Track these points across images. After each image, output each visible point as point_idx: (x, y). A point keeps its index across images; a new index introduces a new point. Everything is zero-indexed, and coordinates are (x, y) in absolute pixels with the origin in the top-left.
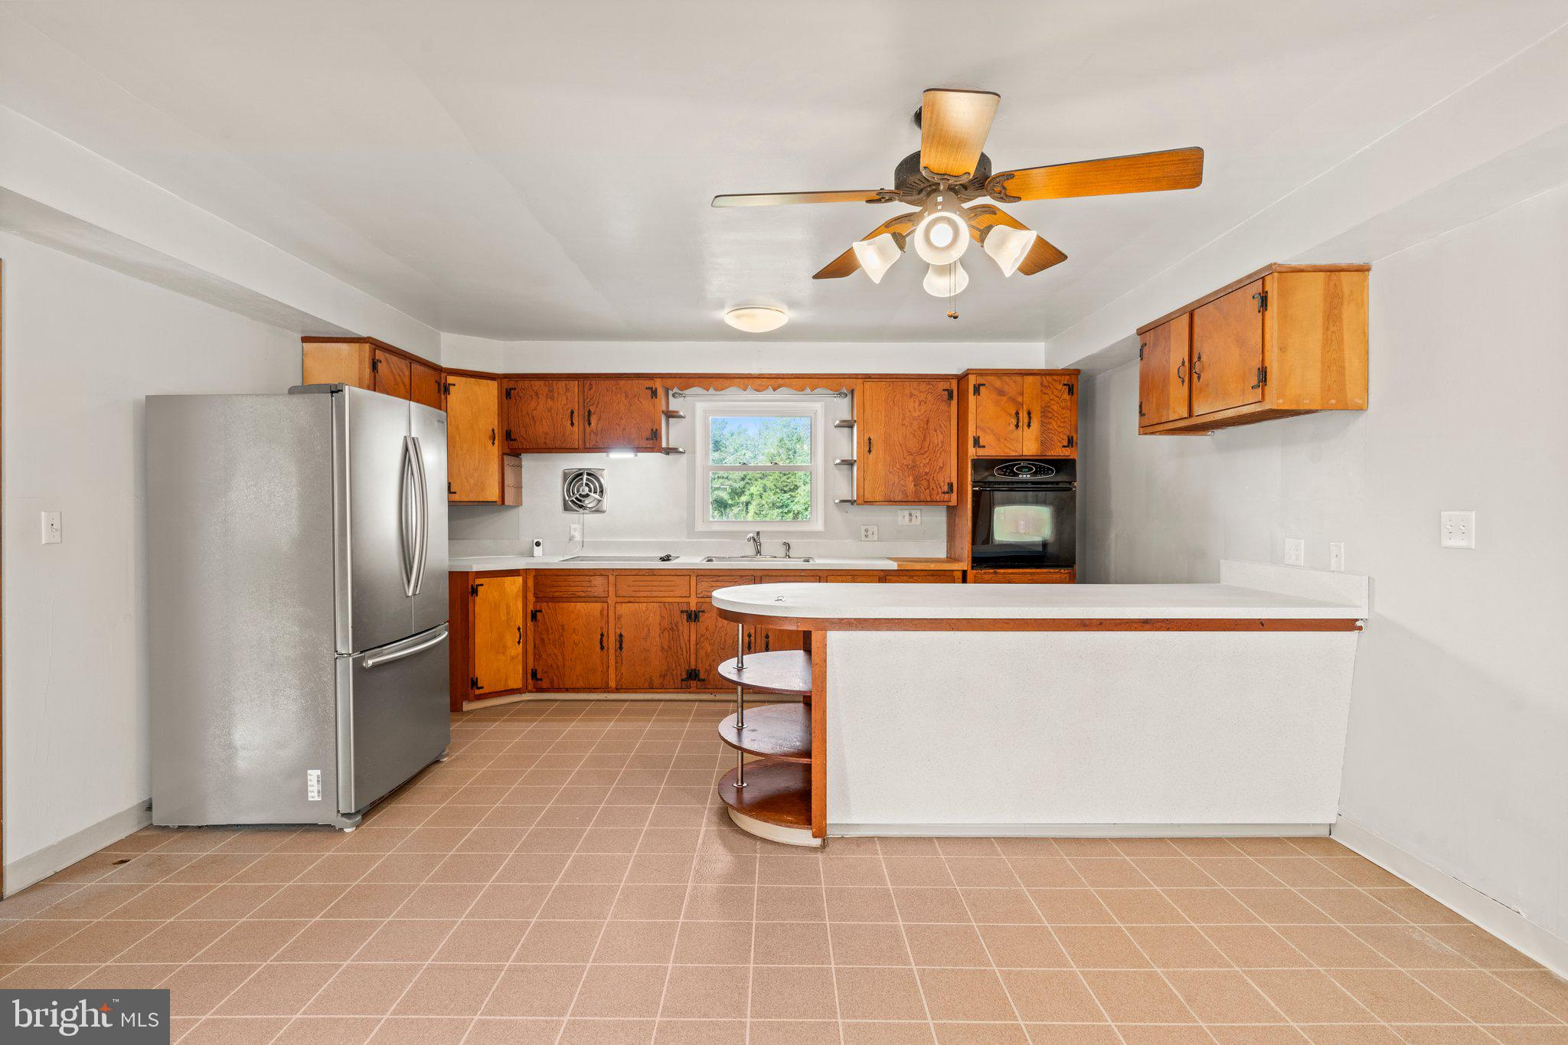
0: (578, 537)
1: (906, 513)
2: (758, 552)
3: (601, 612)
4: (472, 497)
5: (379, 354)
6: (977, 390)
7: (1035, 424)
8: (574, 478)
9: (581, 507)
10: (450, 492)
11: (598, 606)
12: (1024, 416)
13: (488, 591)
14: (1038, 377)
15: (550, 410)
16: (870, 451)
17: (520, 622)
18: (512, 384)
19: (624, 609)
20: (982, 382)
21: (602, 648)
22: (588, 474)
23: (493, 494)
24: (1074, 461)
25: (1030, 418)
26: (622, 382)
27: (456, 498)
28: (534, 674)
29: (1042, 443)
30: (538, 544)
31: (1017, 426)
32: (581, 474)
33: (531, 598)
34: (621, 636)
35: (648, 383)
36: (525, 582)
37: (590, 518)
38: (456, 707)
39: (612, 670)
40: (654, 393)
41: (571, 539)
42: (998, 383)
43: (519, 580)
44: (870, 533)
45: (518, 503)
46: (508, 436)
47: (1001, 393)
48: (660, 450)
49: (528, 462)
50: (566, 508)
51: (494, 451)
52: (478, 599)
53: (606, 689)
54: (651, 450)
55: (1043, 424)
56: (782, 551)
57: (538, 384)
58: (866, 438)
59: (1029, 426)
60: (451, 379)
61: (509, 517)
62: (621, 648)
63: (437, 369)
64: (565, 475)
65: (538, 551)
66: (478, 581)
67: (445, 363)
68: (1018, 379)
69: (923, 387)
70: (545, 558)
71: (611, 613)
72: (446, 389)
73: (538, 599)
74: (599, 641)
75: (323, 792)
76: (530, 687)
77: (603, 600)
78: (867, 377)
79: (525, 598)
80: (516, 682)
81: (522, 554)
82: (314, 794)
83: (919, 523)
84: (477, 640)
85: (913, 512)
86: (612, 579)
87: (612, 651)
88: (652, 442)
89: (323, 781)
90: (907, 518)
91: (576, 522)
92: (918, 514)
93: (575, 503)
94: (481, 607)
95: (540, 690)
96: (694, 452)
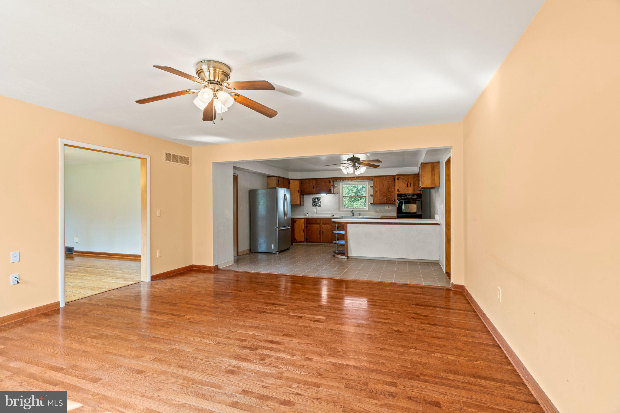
0: (315, 212)
1: (387, 206)
2: (353, 215)
3: (319, 227)
4: (295, 204)
5: (279, 179)
6: (398, 179)
7: (412, 186)
8: (314, 199)
9: (316, 205)
10: (291, 203)
11: (318, 225)
12: (409, 184)
13: (297, 222)
14: (412, 176)
15: (309, 186)
16: (376, 193)
17: (303, 228)
18: (302, 181)
19: (324, 226)
20: (399, 177)
21: (319, 234)
22: (318, 199)
23: (298, 203)
24: (421, 194)
25: (410, 185)
26: (323, 180)
27: (292, 204)
28: (306, 238)
29: (413, 190)
30: (307, 213)
31: (407, 186)
32: (316, 199)
33: (306, 224)
34: (323, 231)
35: (329, 180)
36: (304, 220)
37: (318, 208)
38: (292, 244)
39: (321, 238)
40: (330, 182)
41: (314, 212)
42: (403, 177)
43: (303, 220)
44: (379, 211)
45: (303, 205)
46: (301, 191)
47: (403, 179)
48: (331, 193)
49: (306, 196)
50: (313, 206)
51: (299, 194)
52: (296, 223)
53: (320, 242)
54: (329, 193)
55: (413, 186)
56: (358, 214)
57: (307, 181)
58: (375, 190)
59: (410, 186)
60: (291, 181)
61: (301, 208)
62: (323, 234)
63: (288, 179)
64: (313, 199)
65: (307, 215)
66: (296, 220)
67: (290, 178)
68: (408, 176)
69: (388, 178)
70: (308, 216)
71: (321, 227)
72: (290, 183)
73: (307, 224)
74: (318, 233)
75: (274, 248)
76: (306, 241)
77: (319, 224)
78: (375, 176)
79: (304, 223)
80: (303, 240)
81: (304, 215)
82: (273, 248)
83: (390, 208)
84: (296, 231)
85: (389, 206)
86: (321, 220)
87: (321, 235)
88: (329, 192)
89: (274, 246)
90: (387, 207)
91: (315, 209)
92: (390, 206)
93: (315, 205)
94: (296, 225)
95: (307, 242)
96: (339, 193)
